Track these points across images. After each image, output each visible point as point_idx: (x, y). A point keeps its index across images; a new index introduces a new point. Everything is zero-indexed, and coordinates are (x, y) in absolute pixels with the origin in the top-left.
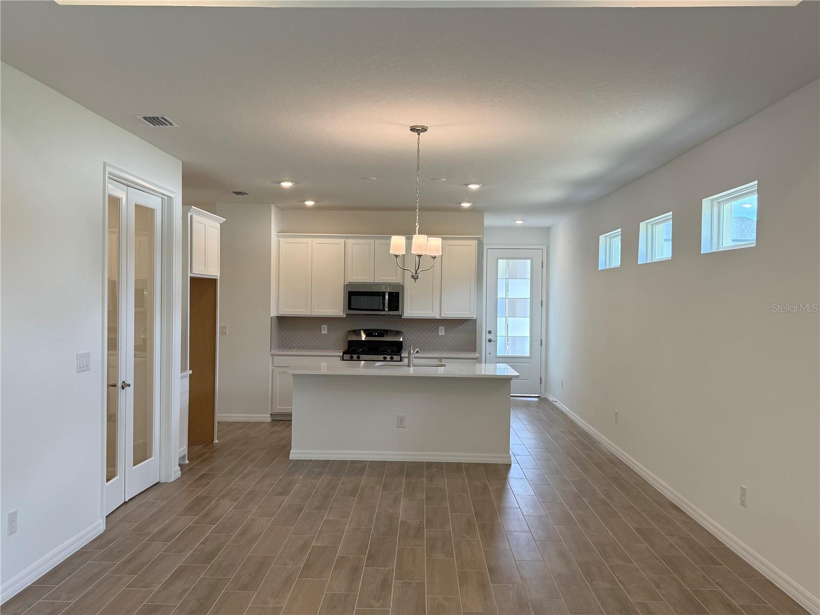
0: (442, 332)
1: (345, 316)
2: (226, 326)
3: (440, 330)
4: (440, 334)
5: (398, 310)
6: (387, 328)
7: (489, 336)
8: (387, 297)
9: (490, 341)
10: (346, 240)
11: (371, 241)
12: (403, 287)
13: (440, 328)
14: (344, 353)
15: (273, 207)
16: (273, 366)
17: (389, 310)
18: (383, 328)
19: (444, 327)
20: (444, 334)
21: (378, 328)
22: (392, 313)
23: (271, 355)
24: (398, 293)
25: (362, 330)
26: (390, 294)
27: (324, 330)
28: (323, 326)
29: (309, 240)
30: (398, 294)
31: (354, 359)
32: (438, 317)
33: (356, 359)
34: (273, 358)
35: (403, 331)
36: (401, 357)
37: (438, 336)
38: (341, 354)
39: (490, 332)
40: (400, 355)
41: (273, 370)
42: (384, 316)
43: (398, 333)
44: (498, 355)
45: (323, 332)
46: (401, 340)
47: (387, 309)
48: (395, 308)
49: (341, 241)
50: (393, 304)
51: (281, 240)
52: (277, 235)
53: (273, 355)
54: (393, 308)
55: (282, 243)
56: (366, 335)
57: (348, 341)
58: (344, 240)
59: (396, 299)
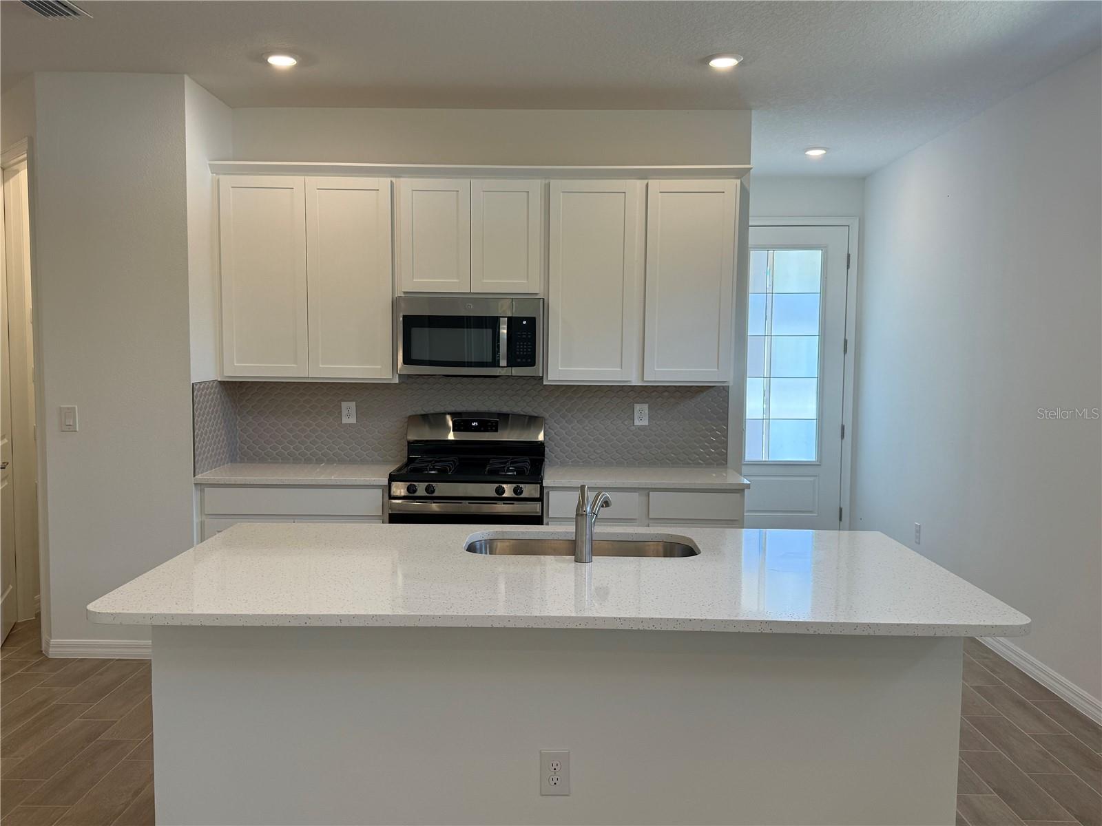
0: (642, 416)
1: (396, 381)
2: (74, 408)
4: (635, 423)
5: (533, 364)
6: (505, 410)
8: (504, 331)
10: (394, 180)
11: (462, 183)
12: (544, 303)
13: (637, 408)
14: (392, 478)
15: (187, 80)
16: (202, 512)
17: (511, 364)
18: (494, 409)
19: (646, 406)
20: (647, 424)
21: (483, 409)
22: (516, 371)
23: (196, 484)
24: (534, 318)
25: (449, 414)
26: (512, 322)
27: (349, 414)
28: (344, 405)
29: (296, 181)
30: (532, 321)
31: (417, 494)
32: (635, 381)
33: (425, 494)
34: (202, 491)
35: (547, 415)
36: (542, 488)
37: (628, 428)
38: (385, 481)
40: (541, 484)
41: (202, 524)
42: (498, 379)
43: (532, 421)
44: (746, 459)
45: (345, 421)
46: (541, 437)
47: (503, 363)
48: (524, 360)
49: (383, 183)
50: (520, 348)
51: (226, 180)
52: (209, 164)
53: (201, 484)
54: (519, 360)
55: (231, 189)
56: (456, 428)
57: (409, 443)
58: (389, 180)
59: (527, 335)
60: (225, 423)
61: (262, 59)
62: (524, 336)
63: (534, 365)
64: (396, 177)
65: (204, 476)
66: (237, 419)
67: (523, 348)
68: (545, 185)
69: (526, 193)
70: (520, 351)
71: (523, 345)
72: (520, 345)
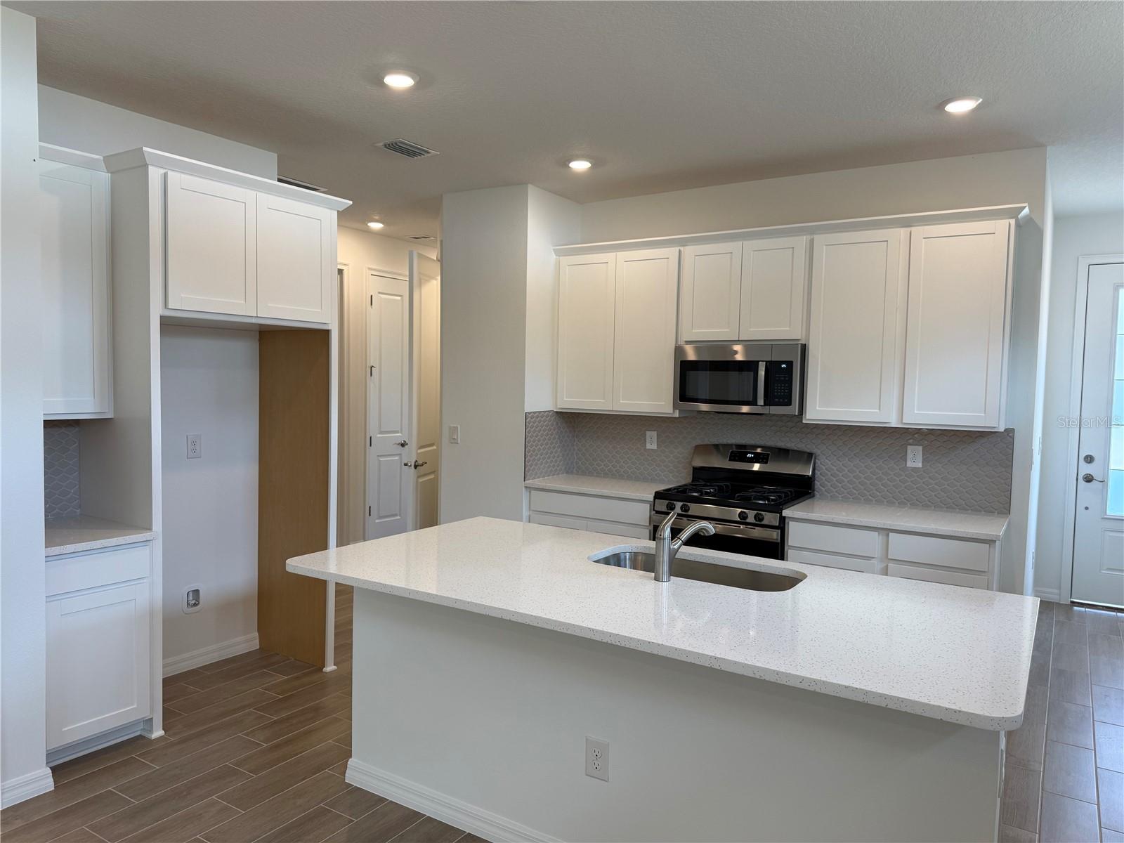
0: (915, 458)
1: (677, 415)
2: (457, 428)
3: (910, 455)
4: (910, 464)
5: (789, 403)
6: (779, 445)
7: (1086, 469)
8: (762, 373)
9: (1089, 479)
10: (682, 248)
11: (734, 246)
12: (804, 349)
13: (910, 449)
14: (656, 496)
15: (529, 188)
16: (530, 508)
17: (768, 403)
18: (770, 443)
19: (921, 448)
20: (923, 465)
21: (760, 443)
22: (775, 410)
23: (526, 487)
24: (792, 363)
26: (770, 365)
28: (648, 433)
29: (610, 257)
30: (789, 365)
32: (894, 423)
34: (533, 493)
35: (815, 451)
36: (782, 518)
37: (905, 468)
38: (652, 498)
39: (1089, 459)
40: (781, 513)
44: (1108, 513)
45: (648, 446)
46: (811, 472)
47: (761, 401)
48: (781, 400)
49: (673, 252)
50: (778, 389)
51: (565, 260)
52: (554, 250)
53: (530, 488)
54: (777, 400)
55: (567, 267)
56: (732, 458)
57: (695, 469)
58: (677, 249)
59: (785, 377)
60: (560, 443)
61: (565, 163)
62: (783, 378)
63: (790, 405)
64: (684, 246)
65: (530, 482)
66: (574, 441)
67: (781, 389)
68: (810, 240)
69: (791, 249)
70: (777, 392)
71: (781, 387)
72: (778, 386)
